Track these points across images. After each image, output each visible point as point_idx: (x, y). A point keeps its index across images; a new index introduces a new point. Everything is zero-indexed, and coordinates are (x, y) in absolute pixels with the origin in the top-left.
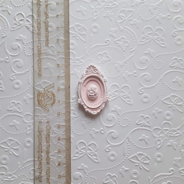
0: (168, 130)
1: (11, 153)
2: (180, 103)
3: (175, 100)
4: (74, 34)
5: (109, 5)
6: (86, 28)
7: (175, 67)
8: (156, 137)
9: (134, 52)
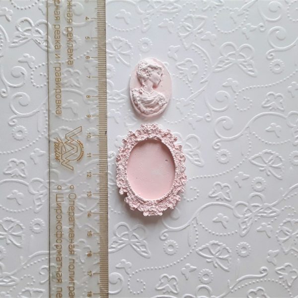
0: (258, 206)
1: (9, 242)
2: (279, 165)
3: (270, 159)
4: (111, 54)
5: (168, 9)
6: (130, 44)
7: (270, 108)
8: (239, 218)
9: (207, 83)
